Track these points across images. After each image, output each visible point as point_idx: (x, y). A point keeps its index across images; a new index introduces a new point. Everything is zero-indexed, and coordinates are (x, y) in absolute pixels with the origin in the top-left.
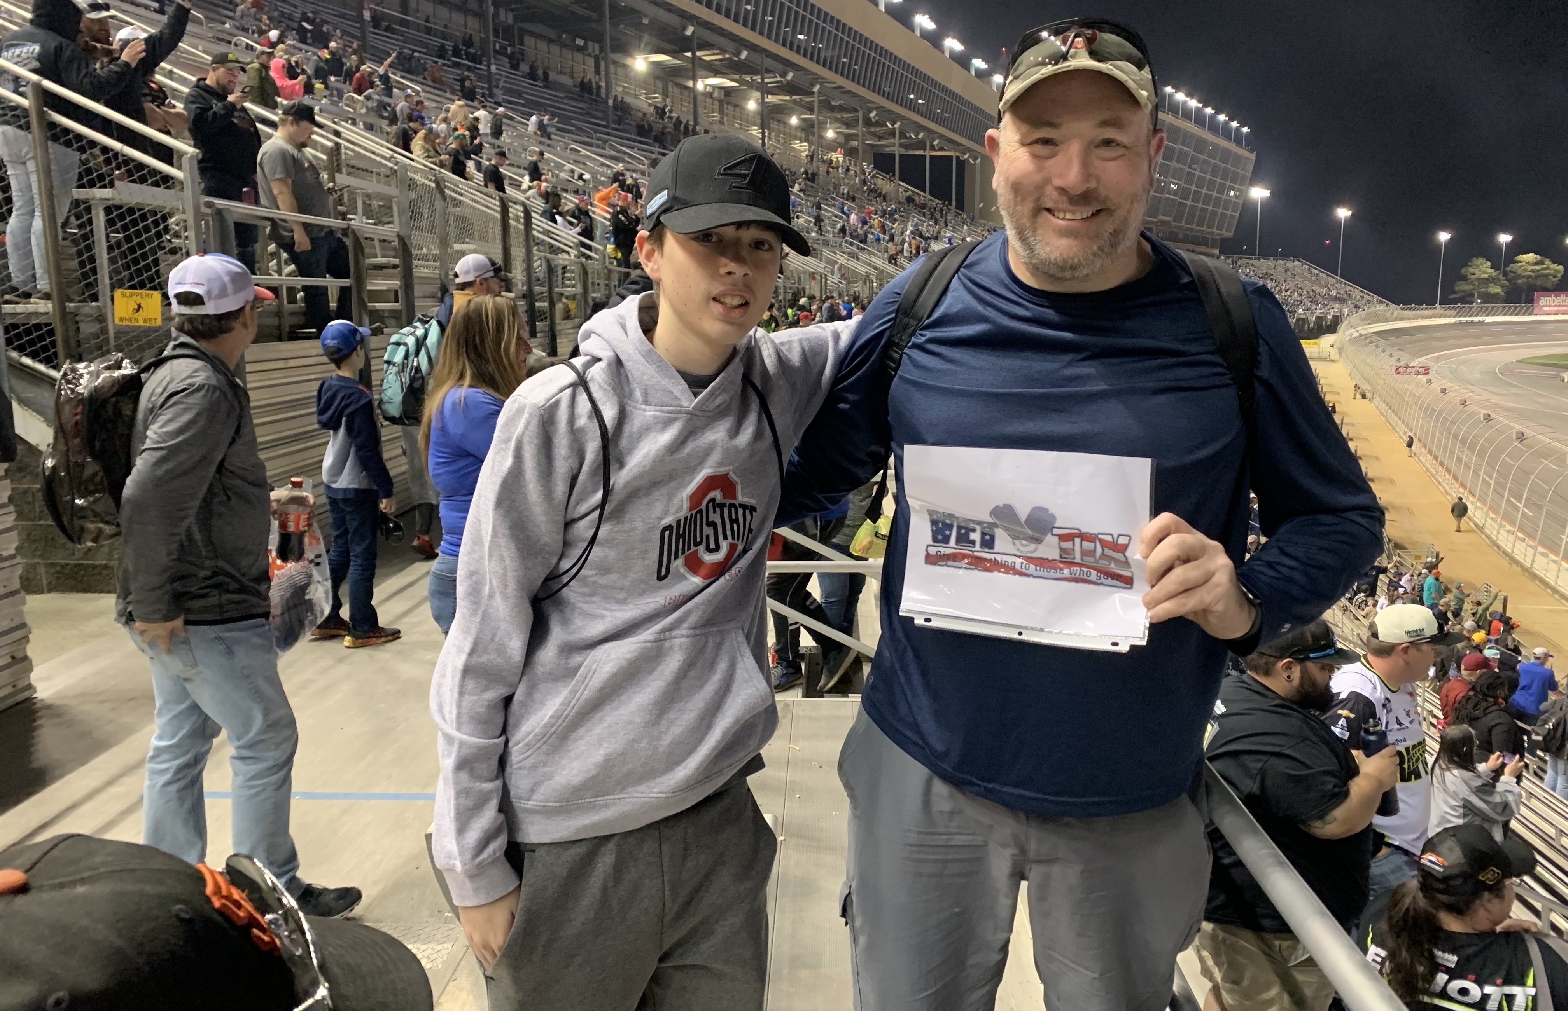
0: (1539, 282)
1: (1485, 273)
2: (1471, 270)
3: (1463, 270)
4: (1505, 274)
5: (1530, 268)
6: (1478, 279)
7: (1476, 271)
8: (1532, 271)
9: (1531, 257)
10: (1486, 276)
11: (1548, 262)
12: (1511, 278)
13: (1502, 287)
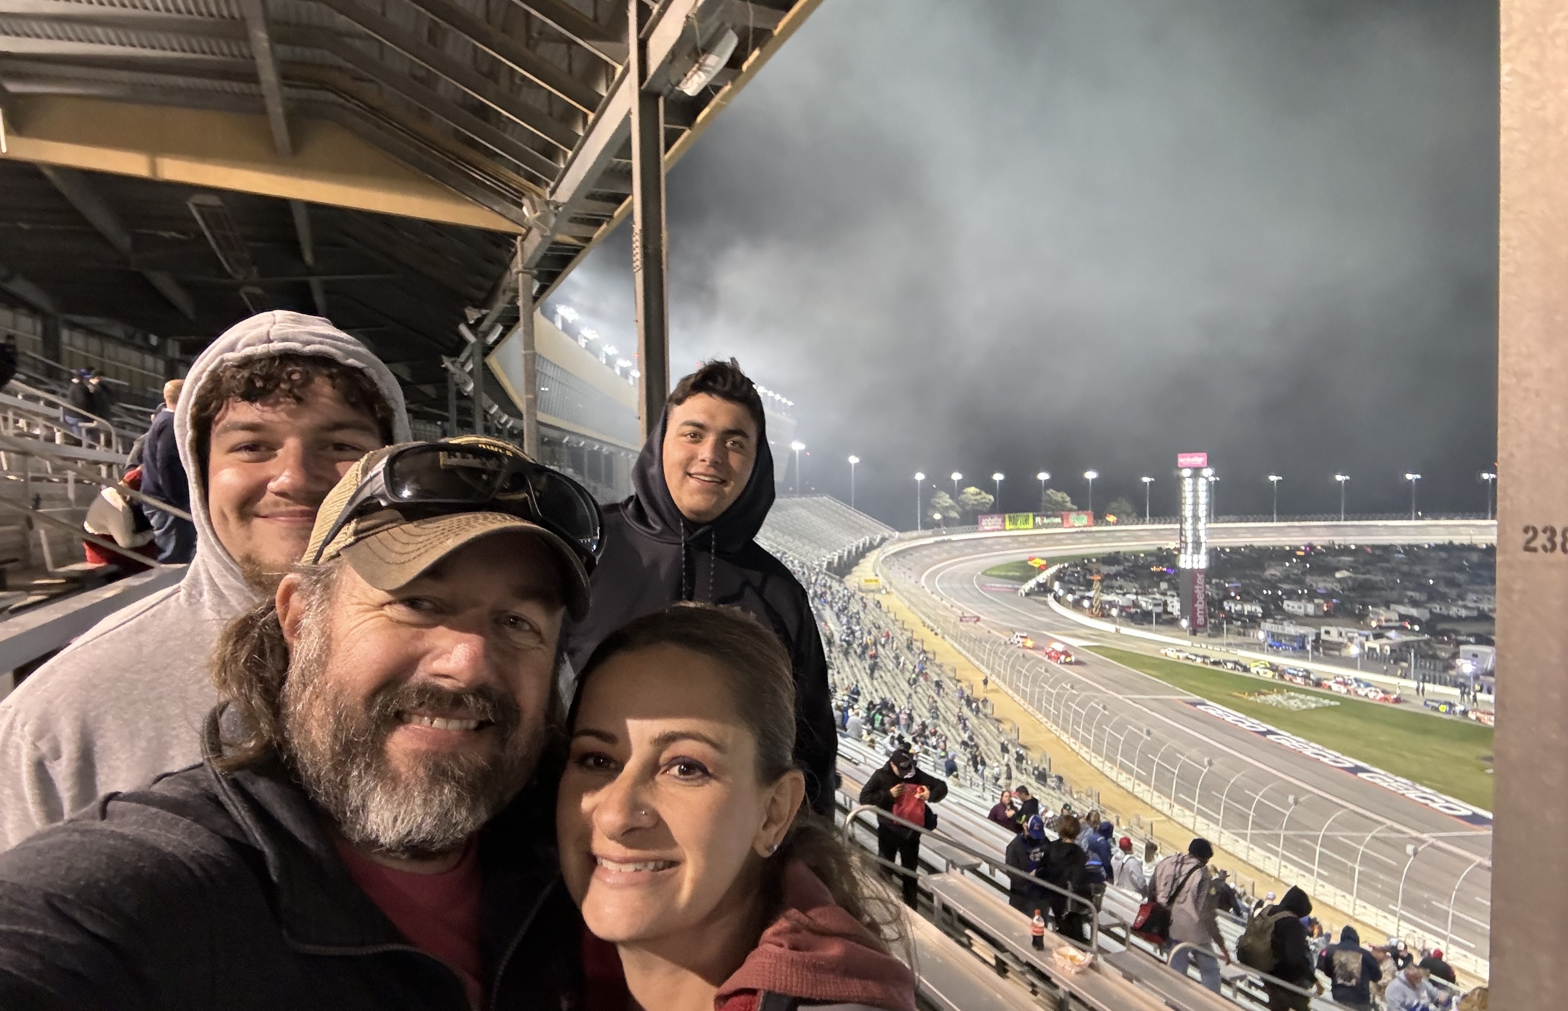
0: (979, 508)
1: (946, 502)
2: (937, 500)
3: (933, 500)
4: (958, 502)
5: (973, 498)
6: (942, 507)
7: (941, 501)
8: (975, 500)
9: (972, 490)
10: (947, 505)
11: (983, 494)
12: (963, 504)
13: (958, 512)
